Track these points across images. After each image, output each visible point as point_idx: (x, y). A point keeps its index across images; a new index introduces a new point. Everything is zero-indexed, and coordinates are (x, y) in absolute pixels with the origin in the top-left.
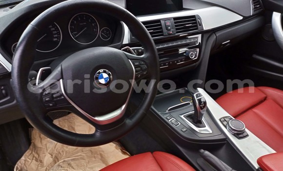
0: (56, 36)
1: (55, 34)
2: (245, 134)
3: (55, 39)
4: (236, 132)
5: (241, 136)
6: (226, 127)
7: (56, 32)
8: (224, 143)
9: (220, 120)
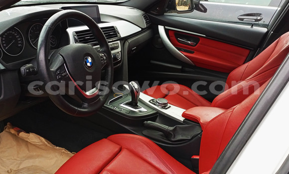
0: (20, 42)
1: (19, 41)
2: (168, 106)
3: (19, 45)
4: (163, 105)
5: (167, 107)
6: (155, 104)
7: (19, 39)
8: (157, 116)
9: (150, 102)
